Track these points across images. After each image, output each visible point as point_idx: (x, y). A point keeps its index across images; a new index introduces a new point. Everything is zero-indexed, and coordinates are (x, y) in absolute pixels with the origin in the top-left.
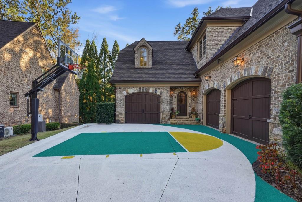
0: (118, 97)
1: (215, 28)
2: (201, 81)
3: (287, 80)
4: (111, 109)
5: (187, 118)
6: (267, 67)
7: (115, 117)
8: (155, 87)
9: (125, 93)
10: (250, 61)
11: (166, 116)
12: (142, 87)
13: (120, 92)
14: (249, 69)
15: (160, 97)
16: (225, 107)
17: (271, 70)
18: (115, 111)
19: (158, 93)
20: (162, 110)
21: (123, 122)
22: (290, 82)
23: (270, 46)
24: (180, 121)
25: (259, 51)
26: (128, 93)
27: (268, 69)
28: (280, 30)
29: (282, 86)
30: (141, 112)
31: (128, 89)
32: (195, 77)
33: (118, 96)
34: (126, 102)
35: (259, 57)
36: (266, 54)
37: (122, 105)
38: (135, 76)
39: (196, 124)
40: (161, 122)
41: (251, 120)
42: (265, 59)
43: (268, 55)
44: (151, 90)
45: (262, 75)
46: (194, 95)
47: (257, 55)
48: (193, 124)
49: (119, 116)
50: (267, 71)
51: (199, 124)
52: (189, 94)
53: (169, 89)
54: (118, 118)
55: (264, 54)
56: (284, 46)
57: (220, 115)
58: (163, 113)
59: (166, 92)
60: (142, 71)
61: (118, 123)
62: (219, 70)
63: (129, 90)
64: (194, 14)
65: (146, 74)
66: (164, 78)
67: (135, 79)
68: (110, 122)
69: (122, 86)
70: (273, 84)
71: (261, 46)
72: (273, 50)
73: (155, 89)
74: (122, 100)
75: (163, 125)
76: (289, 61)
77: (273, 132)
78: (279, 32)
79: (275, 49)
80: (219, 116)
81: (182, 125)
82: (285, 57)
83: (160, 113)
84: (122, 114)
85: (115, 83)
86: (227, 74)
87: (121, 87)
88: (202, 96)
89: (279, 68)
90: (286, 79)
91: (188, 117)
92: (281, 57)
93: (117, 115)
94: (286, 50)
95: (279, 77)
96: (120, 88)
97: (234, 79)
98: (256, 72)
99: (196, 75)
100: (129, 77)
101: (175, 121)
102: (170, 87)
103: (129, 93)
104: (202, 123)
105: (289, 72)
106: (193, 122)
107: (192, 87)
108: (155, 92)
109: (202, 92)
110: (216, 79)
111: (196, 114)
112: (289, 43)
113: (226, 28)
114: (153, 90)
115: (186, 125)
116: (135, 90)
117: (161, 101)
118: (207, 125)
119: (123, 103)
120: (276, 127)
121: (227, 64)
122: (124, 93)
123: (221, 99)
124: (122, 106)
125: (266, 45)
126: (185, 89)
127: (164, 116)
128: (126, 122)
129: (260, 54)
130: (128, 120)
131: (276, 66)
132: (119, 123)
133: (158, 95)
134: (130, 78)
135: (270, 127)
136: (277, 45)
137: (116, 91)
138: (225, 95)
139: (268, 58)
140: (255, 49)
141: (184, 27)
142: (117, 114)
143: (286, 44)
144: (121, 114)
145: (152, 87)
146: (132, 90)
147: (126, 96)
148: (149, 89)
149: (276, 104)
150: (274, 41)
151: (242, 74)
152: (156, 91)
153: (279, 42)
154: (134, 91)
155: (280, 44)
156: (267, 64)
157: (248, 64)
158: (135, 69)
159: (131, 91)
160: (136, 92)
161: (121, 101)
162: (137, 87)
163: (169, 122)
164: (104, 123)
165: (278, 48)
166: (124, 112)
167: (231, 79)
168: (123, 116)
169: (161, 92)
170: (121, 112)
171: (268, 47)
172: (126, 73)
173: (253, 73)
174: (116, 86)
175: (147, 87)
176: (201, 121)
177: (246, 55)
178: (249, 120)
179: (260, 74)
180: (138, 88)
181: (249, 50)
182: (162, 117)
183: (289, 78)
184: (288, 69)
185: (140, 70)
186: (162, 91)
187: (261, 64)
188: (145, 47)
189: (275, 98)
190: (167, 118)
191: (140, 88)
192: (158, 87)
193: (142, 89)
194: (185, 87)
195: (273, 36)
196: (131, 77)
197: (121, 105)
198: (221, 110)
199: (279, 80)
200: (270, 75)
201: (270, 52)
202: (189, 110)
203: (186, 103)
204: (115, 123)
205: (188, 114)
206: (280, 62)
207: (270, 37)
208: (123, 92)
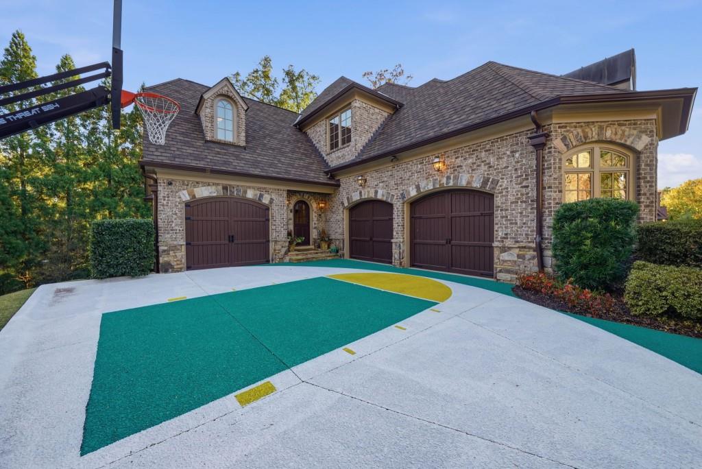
0: (163, 205)
1: (364, 105)
2: (339, 186)
3: (519, 196)
4: (149, 234)
5: (311, 249)
6: (489, 179)
7: (157, 257)
8: (259, 189)
9: (185, 196)
10: (458, 167)
11: (282, 247)
12: (230, 185)
13: (171, 192)
14: (456, 178)
15: (268, 209)
16: (404, 228)
17: (495, 182)
18: (157, 241)
19: (266, 200)
20: (273, 235)
21: (181, 268)
22: (524, 199)
23: (492, 153)
24: (307, 254)
25: (474, 156)
26: (194, 196)
27: (491, 180)
28: (508, 137)
29: (511, 203)
30: (227, 242)
31: (195, 186)
32: (329, 178)
33: (165, 202)
34: (187, 219)
35: (473, 164)
36: (485, 161)
37: (176, 225)
38: (211, 159)
39: (333, 257)
40: (270, 258)
41: (450, 246)
42: (483, 168)
43: (489, 164)
44: (250, 194)
45: (481, 187)
46: (322, 208)
47: (470, 161)
48: (328, 258)
49: (169, 254)
50: (489, 183)
51: (337, 257)
52: (314, 206)
53: (285, 194)
54: (166, 259)
55: (483, 162)
56: (513, 156)
57: (392, 241)
58: (276, 242)
59: (281, 199)
60: (224, 149)
61: (166, 271)
62: (388, 171)
63: (195, 189)
64: (265, 66)
65: (237, 157)
66: (278, 173)
67: (215, 166)
68: (143, 271)
69: (177, 177)
70: (498, 201)
71: (477, 150)
72: (497, 159)
73: (258, 193)
74: (176, 214)
75: (276, 264)
76: (522, 176)
77: (501, 258)
78: (507, 139)
79: (501, 158)
80: (392, 243)
81: (312, 261)
82: (516, 170)
83: (269, 241)
84: (179, 247)
85: (157, 170)
86: (409, 179)
87: (173, 180)
88: (342, 210)
89: (508, 182)
90: (517, 194)
91: (312, 247)
92: (510, 168)
93: (164, 251)
94: (518, 162)
95: (507, 192)
96: (170, 184)
97: (424, 188)
98: (469, 183)
99: (331, 176)
100: (197, 158)
101: (297, 255)
102: (288, 190)
103: (197, 197)
104: (343, 255)
105: (522, 187)
106: (328, 255)
107: (319, 194)
108: (259, 199)
109: (343, 203)
110: (381, 184)
111: (329, 242)
112: (521, 154)
113: (377, 111)
114: (256, 195)
115: (319, 260)
116: (214, 191)
117: (270, 217)
118: (351, 257)
119: (179, 221)
120: (505, 251)
121: (408, 166)
122: (182, 196)
123: (395, 216)
124: (177, 228)
125: (486, 151)
126: (307, 197)
127: (278, 247)
128: (189, 268)
129: (476, 160)
130: (194, 263)
131: (502, 179)
132: (170, 270)
133: (264, 205)
134: (202, 162)
135: (496, 252)
136: (504, 154)
137: (160, 188)
138: (403, 211)
139: (490, 167)
140: (467, 152)
141: (245, 81)
142: (161, 248)
143: (517, 155)
144: (175, 248)
145: (254, 188)
146: (206, 189)
147: (188, 205)
148: (245, 192)
149: (504, 224)
150: (499, 148)
151: (442, 182)
152: (261, 196)
153: (507, 150)
154: (210, 193)
155: (508, 153)
156: (488, 174)
157: (454, 170)
158: (207, 141)
159: (203, 192)
160: (215, 195)
161: (175, 216)
162: (218, 184)
163: (287, 259)
164: (123, 275)
165: (506, 158)
166: (183, 242)
167: (418, 187)
168: (182, 254)
169: (271, 199)
170: (175, 243)
171: (489, 154)
172: (183, 147)
173: (463, 183)
174: (159, 176)
175: (242, 186)
176: (340, 252)
177: (448, 157)
178: (447, 246)
179: (476, 184)
180: (220, 188)
181: (454, 152)
182: (275, 250)
183: (522, 195)
184: (520, 184)
185: (218, 145)
186: (274, 197)
187: (478, 174)
188: (228, 100)
189: (502, 217)
190: (284, 250)
191: (225, 188)
192: (265, 188)
193: (230, 191)
194: (307, 193)
195: (497, 142)
196: (203, 159)
197: (173, 225)
198: (395, 233)
199: (507, 195)
200: (494, 188)
201: (492, 160)
202: (314, 234)
203: (309, 222)
204: (158, 272)
205: (311, 241)
206: (508, 174)
207: (492, 142)
208: (181, 194)
